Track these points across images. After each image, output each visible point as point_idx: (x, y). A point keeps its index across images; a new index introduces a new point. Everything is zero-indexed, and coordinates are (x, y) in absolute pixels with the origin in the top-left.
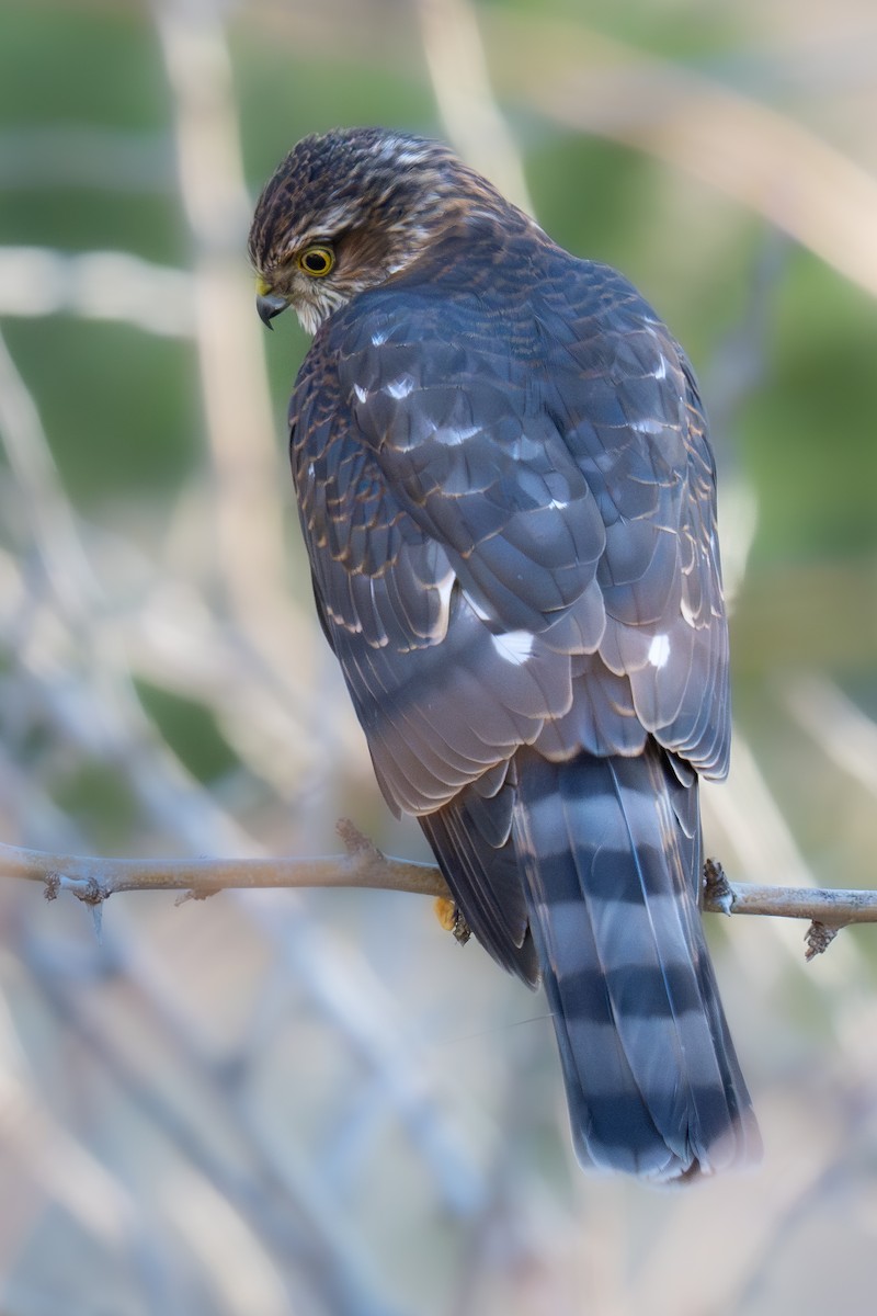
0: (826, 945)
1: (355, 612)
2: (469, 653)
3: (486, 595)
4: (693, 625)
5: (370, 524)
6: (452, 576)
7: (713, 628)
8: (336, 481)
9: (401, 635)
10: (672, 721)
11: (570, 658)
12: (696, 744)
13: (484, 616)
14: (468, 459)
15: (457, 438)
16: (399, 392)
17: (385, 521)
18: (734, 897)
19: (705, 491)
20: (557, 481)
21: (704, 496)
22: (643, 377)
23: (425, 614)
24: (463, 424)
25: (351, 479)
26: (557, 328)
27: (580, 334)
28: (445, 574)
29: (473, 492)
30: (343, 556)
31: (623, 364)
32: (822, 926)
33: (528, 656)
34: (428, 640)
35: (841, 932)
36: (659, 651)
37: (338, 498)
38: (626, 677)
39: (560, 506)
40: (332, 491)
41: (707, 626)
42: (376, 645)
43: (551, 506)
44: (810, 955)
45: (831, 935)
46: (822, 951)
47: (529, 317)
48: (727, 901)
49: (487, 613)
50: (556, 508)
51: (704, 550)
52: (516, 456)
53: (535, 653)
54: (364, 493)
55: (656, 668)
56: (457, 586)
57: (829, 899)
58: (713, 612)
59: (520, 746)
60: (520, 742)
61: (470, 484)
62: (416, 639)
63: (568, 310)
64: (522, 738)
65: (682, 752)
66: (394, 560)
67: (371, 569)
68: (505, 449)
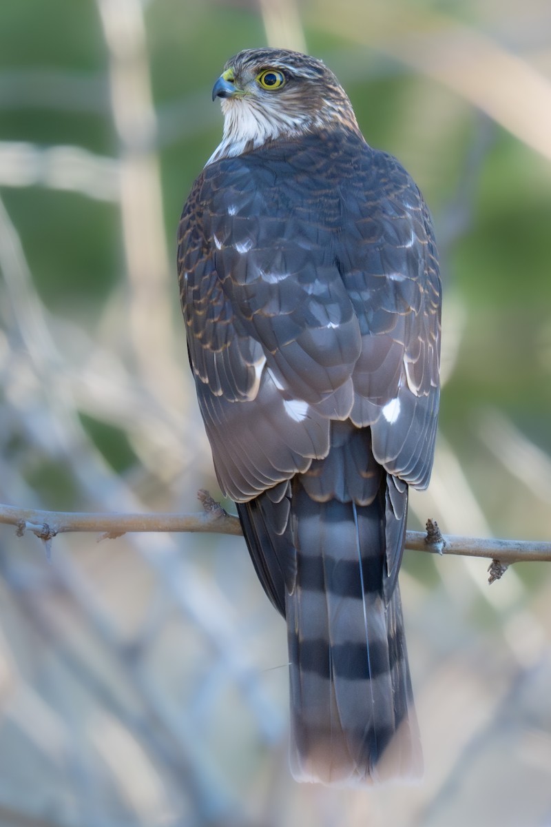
0: (501, 574)
1: (205, 370)
2: (269, 409)
3: (283, 374)
4: (416, 394)
5: (216, 319)
6: (264, 360)
7: (430, 395)
8: (199, 289)
9: (230, 392)
10: (395, 457)
11: (329, 422)
12: (410, 471)
13: (280, 387)
14: (279, 293)
15: (274, 279)
16: (242, 249)
17: (225, 319)
18: (445, 544)
19: (434, 308)
20: (334, 309)
21: (433, 312)
22: (398, 247)
23: (246, 380)
24: (280, 271)
25: (208, 289)
26: (353, 206)
27: (364, 213)
28: (260, 357)
29: (281, 313)
30: (200, 335)
31: (387, 236)
32: (499, 564)
33: (304, 417)
34: (245, 397)
35: (510, 567)
36: (392, 411)
37: (199, 299)
38: (368, 429)
39: (334, 326)
40: (197, 295)
41: (427, 395)
42: (215, 394)
43: (329, 326)
44: (491, 580)
45: (505, 568)
46: (499, 578)
47: (338, 197)
48: (440, 546)
49: (282, 385)
50: (331, 327)
51: (430, 345)
52: (310, 292)
53: (308, 416)
54: (214, 300)
55: (389, 423)
56: (266, 366)
57: (503, 546)
58: (432, 384)
59: (296, 474)
60: (296, 471)
61: (280, 308)
62: (239, 395)
63: (362, 194)
64: (298, 467)
65: (401, 476)
66: (229, 344)
67: (215, 347)
68: (305, 288)
